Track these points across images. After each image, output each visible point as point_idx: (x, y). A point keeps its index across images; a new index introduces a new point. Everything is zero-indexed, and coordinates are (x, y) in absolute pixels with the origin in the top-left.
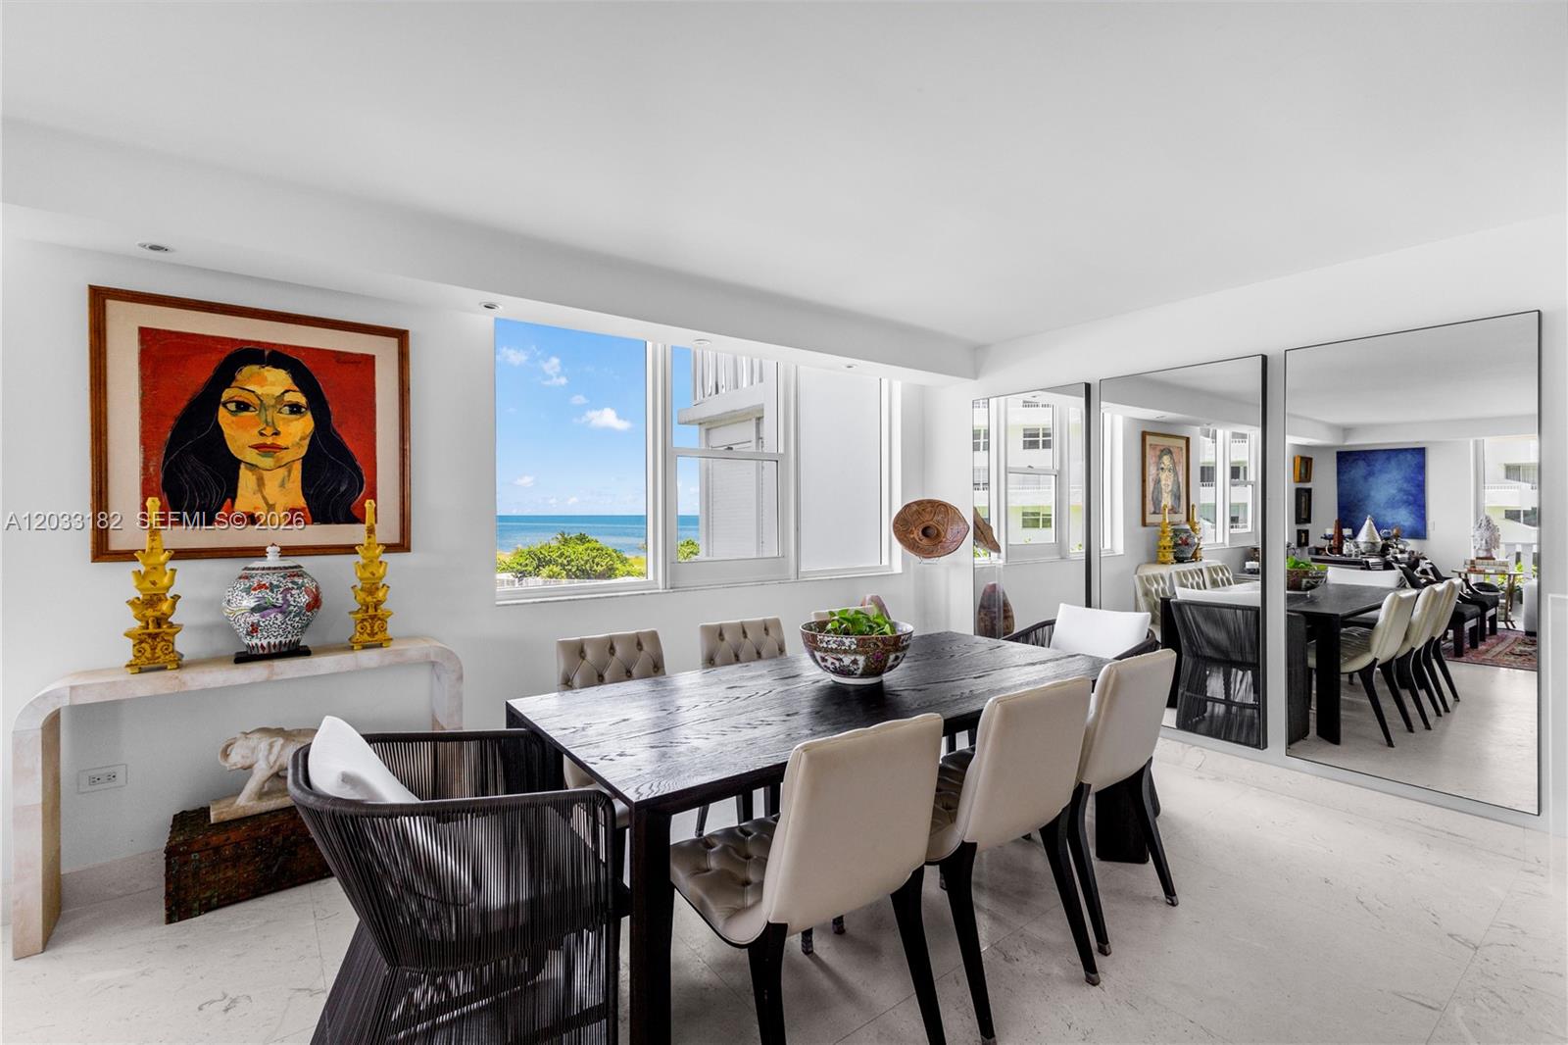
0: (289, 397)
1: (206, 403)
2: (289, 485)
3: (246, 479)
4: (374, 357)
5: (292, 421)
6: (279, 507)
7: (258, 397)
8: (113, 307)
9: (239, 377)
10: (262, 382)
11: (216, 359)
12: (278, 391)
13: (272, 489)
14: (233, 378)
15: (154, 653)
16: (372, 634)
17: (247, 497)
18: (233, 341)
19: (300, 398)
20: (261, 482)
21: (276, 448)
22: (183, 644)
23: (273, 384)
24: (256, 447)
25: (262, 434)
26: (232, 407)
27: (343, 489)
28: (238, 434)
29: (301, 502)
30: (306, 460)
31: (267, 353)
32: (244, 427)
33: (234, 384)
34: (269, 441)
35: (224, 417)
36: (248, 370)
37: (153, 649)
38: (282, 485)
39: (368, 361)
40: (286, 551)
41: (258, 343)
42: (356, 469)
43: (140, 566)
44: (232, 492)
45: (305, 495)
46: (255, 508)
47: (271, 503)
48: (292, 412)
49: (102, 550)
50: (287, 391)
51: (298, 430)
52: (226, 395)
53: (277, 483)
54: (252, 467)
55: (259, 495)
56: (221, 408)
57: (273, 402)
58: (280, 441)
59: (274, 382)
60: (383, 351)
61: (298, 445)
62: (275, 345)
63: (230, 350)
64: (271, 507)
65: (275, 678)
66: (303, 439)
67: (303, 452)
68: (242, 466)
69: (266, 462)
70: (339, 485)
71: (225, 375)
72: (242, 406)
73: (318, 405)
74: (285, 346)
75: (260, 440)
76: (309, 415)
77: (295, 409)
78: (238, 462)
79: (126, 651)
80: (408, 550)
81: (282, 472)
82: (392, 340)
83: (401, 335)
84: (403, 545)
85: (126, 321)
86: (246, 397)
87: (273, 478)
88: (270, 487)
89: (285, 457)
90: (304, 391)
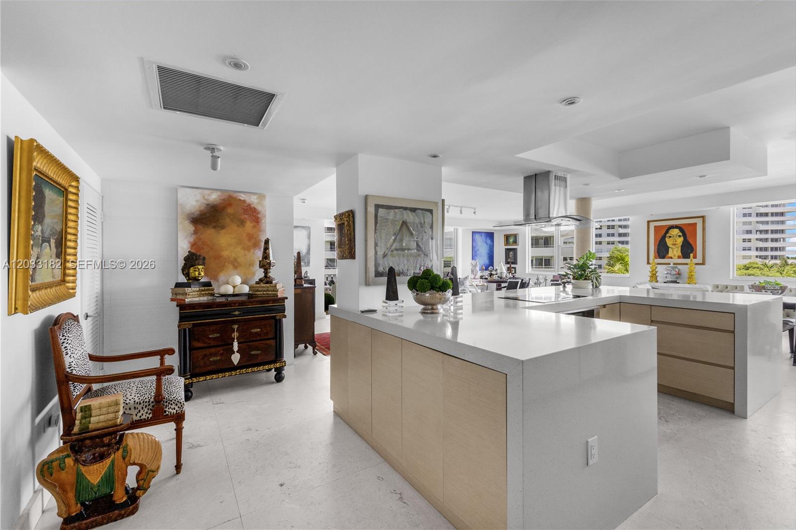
0: (679, 234)
1: (664, 237)
2: (678, 251)
4: (696, 223)
5: (679, 238)
7: (673, 235)
8: (651, 223)
10: (674, 232)
12: (676, 233)
13: (675, 252)
14: (669, 232)
17: (670, 254)
19: (681, 234)
20: (673, 251)
22: (658, 279)
24: (672, 244)
25: (673, 242)
26: (668, 237)
27: (689, 252)
28: (669, 242)
29: (681, 254)
30: (681, 246)
31: (675, 226)
34: (675, 243)
35: (667, 239)
36: (671, 230)
37: (653, 279)
42: (692, 247)
43: (651, 266)
44: (668, 253)
45: (681, 253)
46: (672, 256)
47: (675, 254)
49: (648, 263)
51: (680, 240)
52: (668, 235)
54: (671, 248)
55: (672, 253)
57: (676, 235)
58: (677, 243)
59: (676, 232)
60: (699, 222)
63: (669, 226)
64: (675, 256)
66: (681, 242)
67: (681, 244)
68: (670, 249)
69: (674, 247)
70: (688, 250)
71: (667, 232)
72: (670, 237)
73: (684, 235)
76: (682, 237)
77: (680, 236)
78: (669, 247)
79: (649, 279)
80: (704, 265)
82: (702, 219)
83: (703, 217)
84: (703, 264)
85: (652, 225)
86: (670, 235)
87: (675, 250)
88: (675, 251)
89: (678, 246)
90: (681, 232)
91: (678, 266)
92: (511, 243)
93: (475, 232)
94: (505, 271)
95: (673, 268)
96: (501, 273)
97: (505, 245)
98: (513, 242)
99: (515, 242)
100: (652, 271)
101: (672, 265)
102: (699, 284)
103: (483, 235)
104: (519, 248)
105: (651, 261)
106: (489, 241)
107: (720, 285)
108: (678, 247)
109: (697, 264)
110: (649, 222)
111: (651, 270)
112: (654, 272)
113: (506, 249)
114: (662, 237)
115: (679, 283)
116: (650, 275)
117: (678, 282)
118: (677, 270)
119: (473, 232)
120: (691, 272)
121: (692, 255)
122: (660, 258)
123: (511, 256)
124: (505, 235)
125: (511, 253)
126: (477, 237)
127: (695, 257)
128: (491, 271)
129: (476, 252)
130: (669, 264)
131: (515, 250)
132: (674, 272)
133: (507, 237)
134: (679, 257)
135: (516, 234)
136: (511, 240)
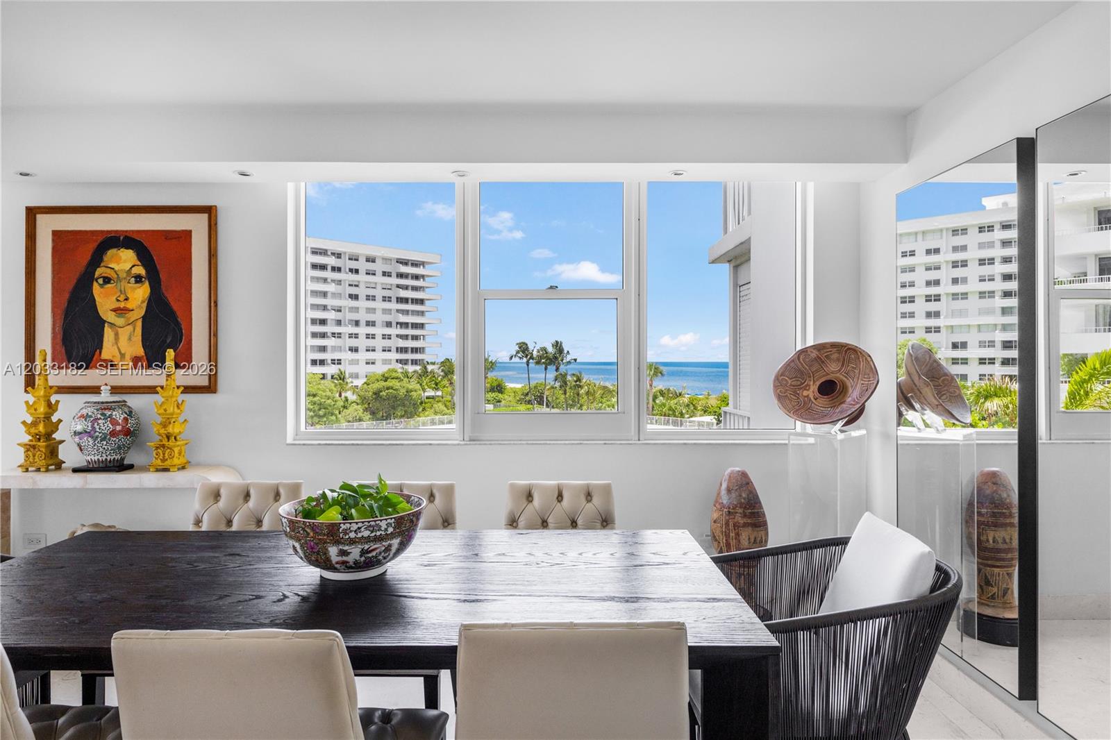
0: (135, 270)
1: (87, 278)
2: (134, 339)
3: (108, 334)
4: (190, 231)
5: (135, 289)
6: (128, 357)
7: (115, 272)
9: (105, 259)
10: (118, 261)
11: (92, 247)
12: (128, 266)
14: (101, 260)
15: (34, 459)
16: (164, 460)
17: (108, 351)
18: (102, 232)
19: (140, 270)
20: (117, 335)
21: (126, 310)
23: (125, 262)
24: (115, 310)
25: (118, 300)
26: (101, 281)
27: (168, 341)
28: (104, 300)
29: (140, 351)
30: (144, 318)
31: (122, 238)
32: (107, 295)
33: (102, 265)
34: (122, 305)
35: (95, 285)
36: (111, 252)
37: (34, 456)
38: (130, 339)
39: (186, 236)
40: (115, 390)
41: (116, 232)
42: (178, 324)
43: (38, 398)
44: (99, 345)
45: (144, 346)
46: (113, 356)
47: (123, 352)
48: (137, 282)
50: (133, 266)
51: (140, 295)
52: (99, 272)
53: (127, 337)
54: (112, 325)
55: (115, 347)
56: (95, 284)
57: (125, 275)
58: (129, 305)
59: (124, 261)
60: (198, 226)
61: (140, 307)
62: (126, 231)
63: (100, 239)
64: (123, 356)
65: (87, 487)
66: (143, 302)
67: (143, 312)
68: (106, 325)
69: (120, 321)
70: (166, 337)
71: (97, 259)
72: (107, 280)
73: (153, 276)
74: (133, 231)
75: (116, 305)
76: (147, 284)
77: (138, 279)
78: (104, 322)
79: (20, 456)
80: (215, 391)
81: (130, 328)
82: (206, 216)
83: (209, 211)
84: (211, 388)
85: (46, 228)
86: (111, 274)
87: (124, 334)
88: (122, 340)
89: (132, 316)
90: (144, 265)
91: (134, 401)
95: (105, 407)
100: (35, 424)
101: (105, 396)
102: (198, 465)
108: (133, 323)
109: (188, 389)
111: (29, 420)
112: (41, 428)
114: (79, 281)
115: (130, 467)
116: (27, 438)
117: (126, 462)
118: (118, 415)
120: (165, 426)
121: (170, 354)
127: (184, 360)
130: (96, 390)
132: (105, 426)
134: (134, 363)
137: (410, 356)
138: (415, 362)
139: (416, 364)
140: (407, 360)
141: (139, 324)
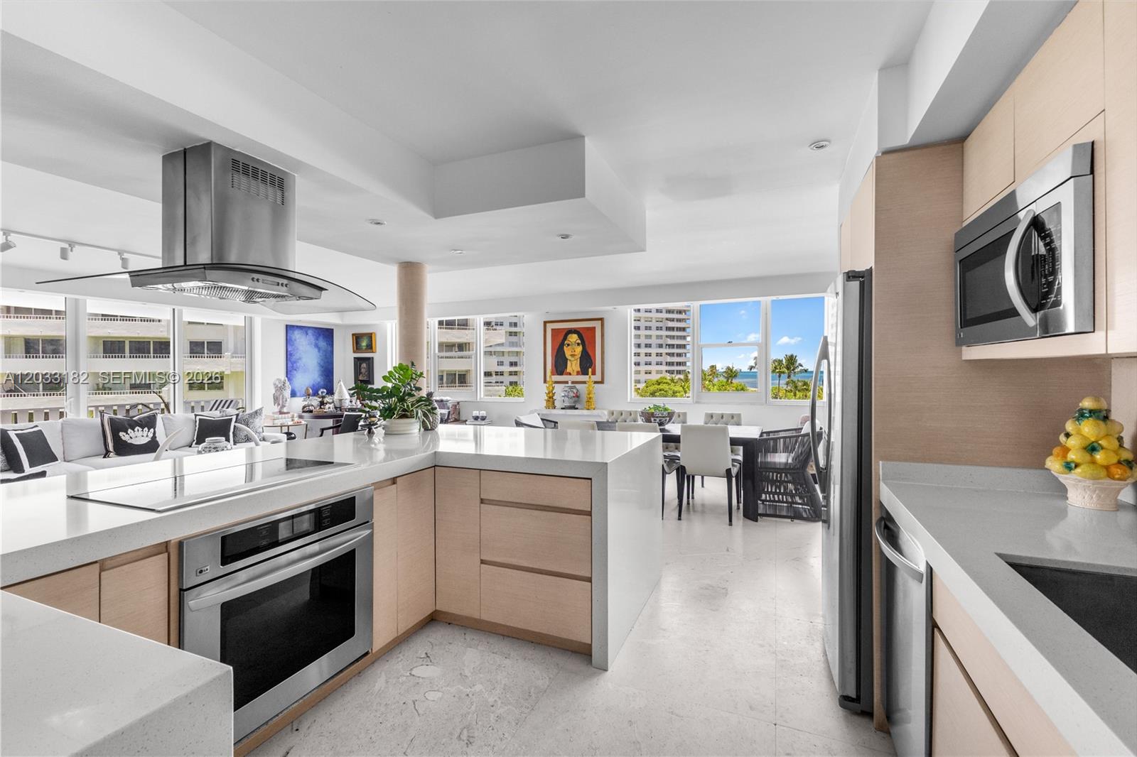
0: (577, 341)
1: (562, 344)
2: (577, 365)
3: (569, 362)
4: (595, 328)
5: (577, 348)
6: (575, 371)
7: (571, 342)
8: (548, 325)
9: (568, 337)
10: (572, 338)
12: (575, 340)
16: (589, 406)
17: (569, 369)
19: (579, 341)
20: (571, 364)
21: (574, 355)
22: (556, 403)
24: (571, 355)
27: (588, 366)
28: (568, 352)
29: (579, 369)
30: (580, 358)
31: (573, 330)
32: (568, 350)
33: (567, 339)
36: (570, 335)
37: (549, 404)
39: (594, 329)
42: (591, 360)
44: (566, 368)
46: (570, 371)
47: (574, 369)
49: (545, 381)
51: (579, 349)
52: (566, 342)
53: (575, 365)
55: (571, 368)
56: (565, 346)
57: (574, 343)
58: (575, 353)
59: (574, 338)
60: (598, 326)
63: (566, 331)
64: (573, 371)
66: (580, 352)
67: (580, 355)
68: (568, 360)
69: (572, 359)
70: (587, 364)
71: (565, 338)
72: (568, 345)
73: (583, 343)
75: (572, 353)
76: (581, 346)
77: (578, 344)
79: (544, 404)
80: (604, 383)
82: (600, 322)
83: (602, 320)
84: (602, 382)
85: (550, 327)
86: (569, 343)
87: (574, 363)
88: (573, 365)
89: (576, 357)
90: (580, 339)
91: (578, 386)
92: (364, 348)
93: (293, 326)
94: (348, 397)
95: (571, 388)
96: (341, 400)
97: (354, 352)
98: (367, 346)
99: (370, 347)
100: (549, 393)
101: (570, 384)
102: (598, 409)
103: (310, 332)
104: (376, 357)
105: (548, 379)
106: (322, 343)
107: (616, 411)
108: (577, 360)
109: (596, 382)
110: (545, 323)
112: (551, 394)
113: (355, 358)
114: (560, 345)
115: (577, 409)
116: (546, 398)
117: (576, 407)
118: (575, 391)
119: (287, 326)
120: (589, 394)
121: (590, 370)
122: (558, 375)
123: (363, 370)
124: (353, 335)
125: (364, 365)
126: (297, 335)
127: (594, 373)
128: (323, 397)
129: (295, 362)
130: (567, 382)
131: (369, 361)
132: (572, 394)
133: (357, 338)
134: (578, 373)
135: (371, 334)
136: (364, 344)
137: (676, 368)
138: (679, 372)
139: (680, 373)
140: (674, 371)
141: (579, 360)
